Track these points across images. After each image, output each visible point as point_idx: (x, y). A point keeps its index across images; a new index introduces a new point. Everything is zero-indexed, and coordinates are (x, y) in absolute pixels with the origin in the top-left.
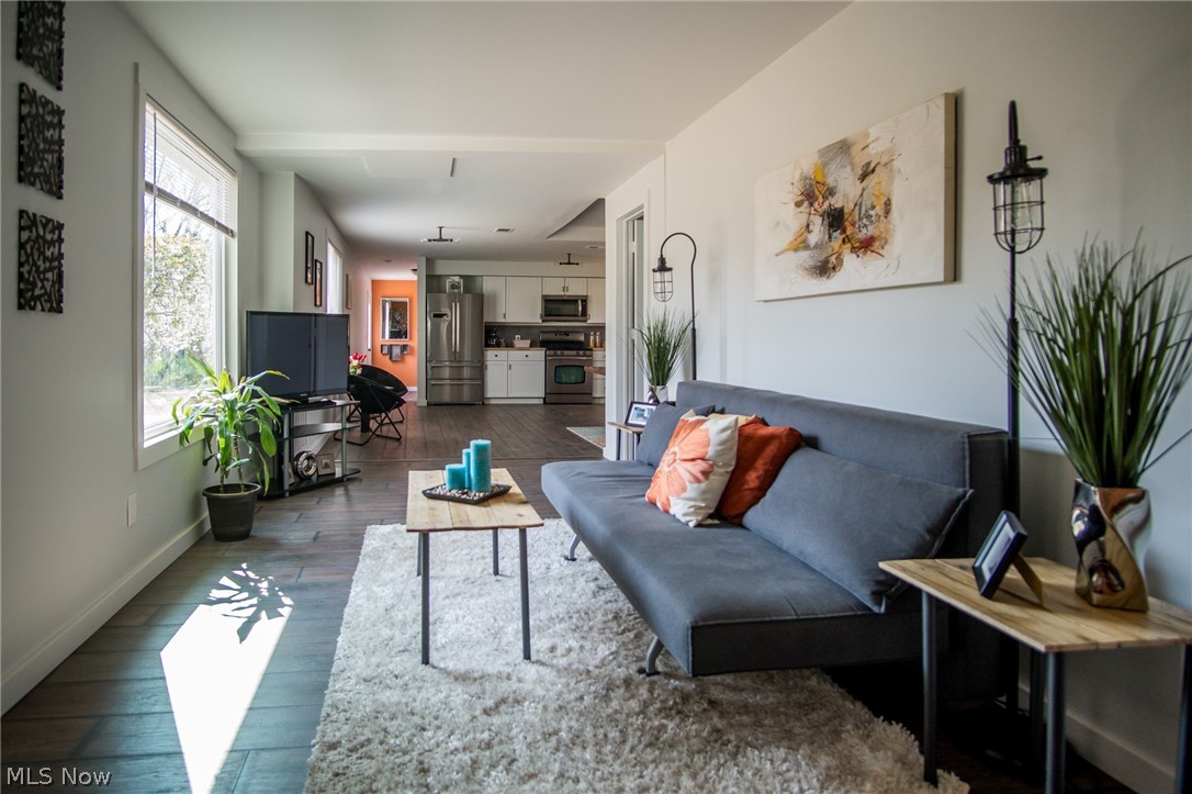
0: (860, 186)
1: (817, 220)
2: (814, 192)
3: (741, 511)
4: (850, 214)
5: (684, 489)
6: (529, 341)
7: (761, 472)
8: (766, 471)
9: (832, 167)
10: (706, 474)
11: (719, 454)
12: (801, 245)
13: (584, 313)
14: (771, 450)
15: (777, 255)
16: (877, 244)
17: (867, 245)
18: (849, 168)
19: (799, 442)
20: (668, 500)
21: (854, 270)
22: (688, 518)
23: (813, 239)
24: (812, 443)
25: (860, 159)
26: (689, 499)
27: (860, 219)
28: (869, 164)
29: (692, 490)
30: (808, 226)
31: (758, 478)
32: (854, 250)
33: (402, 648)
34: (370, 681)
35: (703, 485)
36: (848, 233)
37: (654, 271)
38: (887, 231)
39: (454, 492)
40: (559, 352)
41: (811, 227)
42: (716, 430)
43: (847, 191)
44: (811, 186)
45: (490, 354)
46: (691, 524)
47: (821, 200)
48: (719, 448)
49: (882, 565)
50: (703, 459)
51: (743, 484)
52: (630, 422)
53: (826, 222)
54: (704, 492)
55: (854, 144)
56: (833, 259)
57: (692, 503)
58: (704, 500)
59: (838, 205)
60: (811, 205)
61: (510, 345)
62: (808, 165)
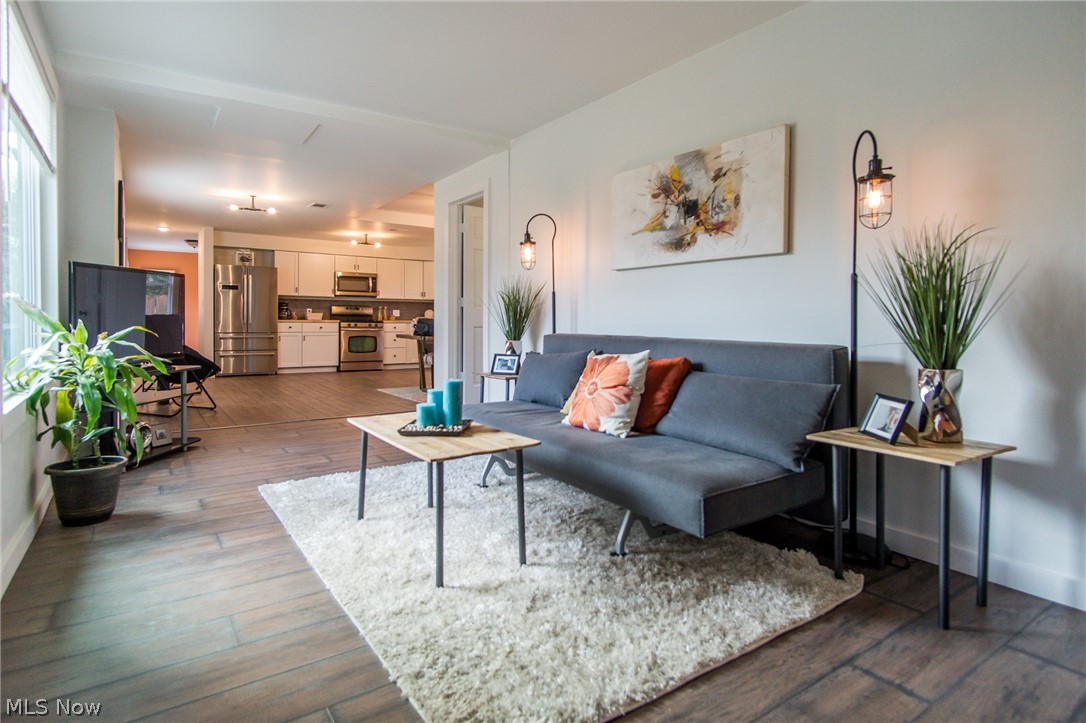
0: (712, 185)
1: (674, 209)
2: (670, 188)
3: (653, 423)
4: (704, 205)
5: (613, 410)
6: (321, 314)
7: (666, 391)
8: (670, 391)
9: (688, 169)
10: (628, 396)
11: (637, 380)
12: (658, 226)
13: (374, 289)
14: (672, 375)
15: (633, 234)
16: (727, 227)
17: (719, 228)
18: (703, 171)
19: (691, 368)
20: (598, 420)
21: (706, 245)
22: (620, 432)
23: (669, 222)
24: (699, 368)
25: (713, 166)
26: (617, 417)
27: (713, 209)
28: (720, 170)
29: (619, 409)
30: (665, 212)
31: (664, 396)
32: (707, 230)
33: (405, 579)
34: (401, 612)
35: (628, 405)
36: (702, 218)
37: (521, 244)
38: (736, 217)
39: (430, 428)
40: (352, 324)
41: (667, 214)
42: (632, 363)
43: (701, 186)
44: (667, 182)
45: (283, 326)
46: (623, 436)
47: (677, 194)
48: (637, 375)
49: (809, 437)
50: (624, 385)
51: (653, 402)
52: (495, 371)
53: (682, 210)
54: (629, 411)
55: (708, 154)
56: (688, 237)
57: (621, 420)
58: (629, 417)
59: (693, 198)
60: (668, 197)
61: (303, 318)
62: (665, 166)
